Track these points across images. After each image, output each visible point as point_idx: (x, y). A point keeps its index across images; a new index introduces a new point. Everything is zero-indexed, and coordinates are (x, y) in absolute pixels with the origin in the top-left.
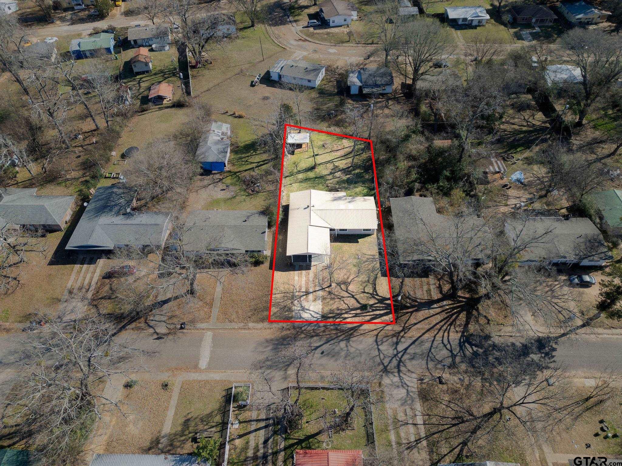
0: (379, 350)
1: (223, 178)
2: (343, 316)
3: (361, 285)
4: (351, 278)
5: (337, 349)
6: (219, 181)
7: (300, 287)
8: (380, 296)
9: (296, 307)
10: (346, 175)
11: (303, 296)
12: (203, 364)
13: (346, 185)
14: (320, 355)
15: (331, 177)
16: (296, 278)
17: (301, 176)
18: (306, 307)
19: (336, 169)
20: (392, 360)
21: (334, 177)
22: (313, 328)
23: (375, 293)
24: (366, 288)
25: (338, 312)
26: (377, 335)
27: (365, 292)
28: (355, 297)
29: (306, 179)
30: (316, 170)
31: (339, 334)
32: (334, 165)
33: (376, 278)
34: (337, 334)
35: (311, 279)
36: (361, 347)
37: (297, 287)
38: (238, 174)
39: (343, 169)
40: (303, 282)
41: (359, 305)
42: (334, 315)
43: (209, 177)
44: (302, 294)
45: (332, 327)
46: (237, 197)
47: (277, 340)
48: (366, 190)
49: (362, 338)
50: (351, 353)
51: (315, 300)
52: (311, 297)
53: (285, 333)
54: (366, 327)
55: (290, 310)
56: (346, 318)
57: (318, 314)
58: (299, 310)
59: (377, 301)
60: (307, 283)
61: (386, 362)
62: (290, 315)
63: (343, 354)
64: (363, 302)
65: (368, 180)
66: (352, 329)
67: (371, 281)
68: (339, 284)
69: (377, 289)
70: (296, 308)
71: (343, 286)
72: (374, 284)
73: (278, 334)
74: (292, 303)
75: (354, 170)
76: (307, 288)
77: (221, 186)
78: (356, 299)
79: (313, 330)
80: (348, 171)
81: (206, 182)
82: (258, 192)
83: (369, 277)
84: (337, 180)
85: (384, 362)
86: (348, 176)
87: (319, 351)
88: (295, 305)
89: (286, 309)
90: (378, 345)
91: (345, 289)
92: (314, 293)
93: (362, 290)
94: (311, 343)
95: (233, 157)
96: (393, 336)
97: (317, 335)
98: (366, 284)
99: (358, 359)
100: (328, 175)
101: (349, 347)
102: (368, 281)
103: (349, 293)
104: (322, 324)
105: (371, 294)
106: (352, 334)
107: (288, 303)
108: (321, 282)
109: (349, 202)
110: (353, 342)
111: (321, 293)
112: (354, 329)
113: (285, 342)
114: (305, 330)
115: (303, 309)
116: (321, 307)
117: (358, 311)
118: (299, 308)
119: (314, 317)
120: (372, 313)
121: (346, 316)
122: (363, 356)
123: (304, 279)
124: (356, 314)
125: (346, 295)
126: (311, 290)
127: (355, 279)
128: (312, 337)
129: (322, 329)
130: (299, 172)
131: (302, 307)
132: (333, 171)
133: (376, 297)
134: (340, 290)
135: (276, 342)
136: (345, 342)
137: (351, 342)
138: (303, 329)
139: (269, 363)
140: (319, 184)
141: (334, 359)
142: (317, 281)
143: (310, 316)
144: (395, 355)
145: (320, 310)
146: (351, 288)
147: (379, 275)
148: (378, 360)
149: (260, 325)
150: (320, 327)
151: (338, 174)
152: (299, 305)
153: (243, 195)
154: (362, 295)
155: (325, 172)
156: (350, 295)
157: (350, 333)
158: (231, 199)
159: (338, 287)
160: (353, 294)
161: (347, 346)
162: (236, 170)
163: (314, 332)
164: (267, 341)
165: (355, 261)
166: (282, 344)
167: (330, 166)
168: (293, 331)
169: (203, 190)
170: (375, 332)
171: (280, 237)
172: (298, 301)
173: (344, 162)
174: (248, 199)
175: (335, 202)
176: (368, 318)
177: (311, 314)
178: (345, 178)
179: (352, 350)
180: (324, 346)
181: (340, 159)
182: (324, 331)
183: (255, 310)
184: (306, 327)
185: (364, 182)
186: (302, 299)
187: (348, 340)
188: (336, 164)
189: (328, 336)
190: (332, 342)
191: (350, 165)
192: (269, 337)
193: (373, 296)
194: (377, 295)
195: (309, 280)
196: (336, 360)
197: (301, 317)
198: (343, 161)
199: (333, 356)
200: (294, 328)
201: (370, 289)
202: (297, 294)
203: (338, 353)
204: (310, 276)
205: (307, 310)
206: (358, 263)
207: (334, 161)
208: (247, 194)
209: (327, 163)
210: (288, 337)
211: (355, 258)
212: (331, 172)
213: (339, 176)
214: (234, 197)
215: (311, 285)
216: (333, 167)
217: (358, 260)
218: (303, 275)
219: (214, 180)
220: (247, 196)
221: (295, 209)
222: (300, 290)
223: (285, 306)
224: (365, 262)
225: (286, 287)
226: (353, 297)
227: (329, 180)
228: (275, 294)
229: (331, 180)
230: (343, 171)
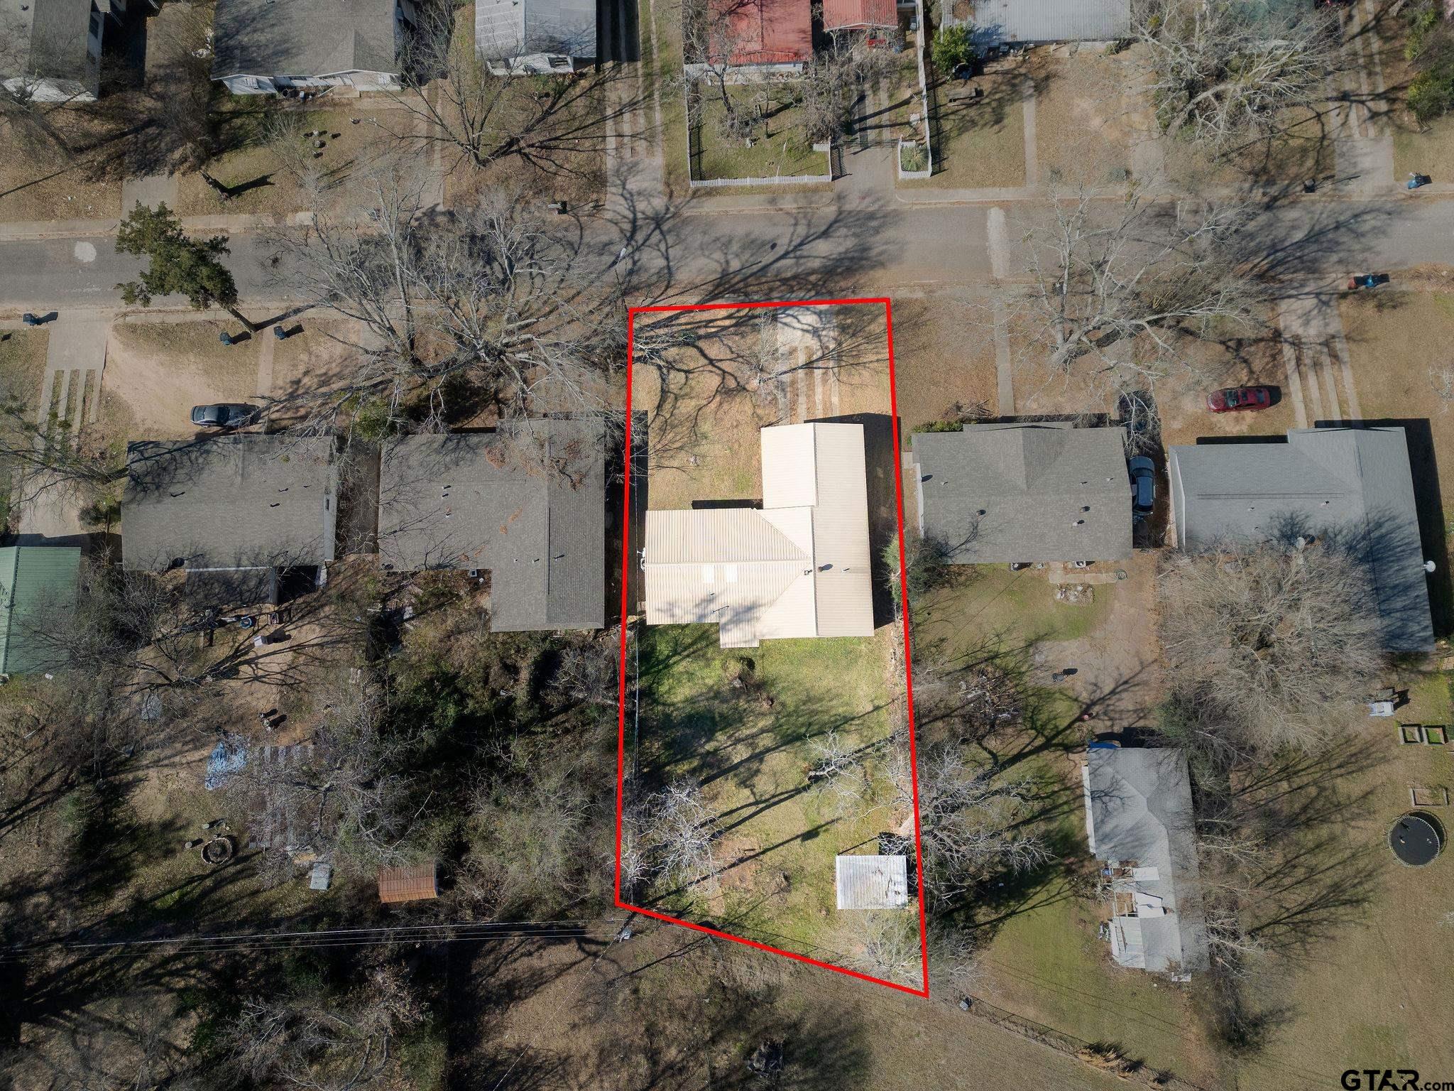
0: (667, 259)
1: (1080, 719)
2: (734, 321)
3: (692, 388)
4: (713, 406)
5: (746, 256)
6: (1089, 706)
7: (825, 381)
8: (655, 365)
9: (830, 335)
10: (716, 750)
11: (817, 360)
12: (996, 217)
13: (721, 708)
14: (779, 242)
15: (762, 742)
16: (835, 400)
18: (809, 336)
19: (746, 774)
20: (646, 241)
21: (750, 740)
22: (793, 295)
23: (664, 371)
24: (683, 381)
25: (743, 329)
26: (667, 287)
27: (686, 372)
28: (706, 362)
29: (833, 729)
31: (741, 285)
32: (751, 787)
33: (659, 407)
34: (747, 286)
35: (802, 399)
36: (702, 262)
37: (832, 379)
38: (1040, 741)
39: (723, 773)
40: (819, 390)
41: (700, 344)
42: (751, 322)
43: (1126, 724)
44: (820, 364)
45: (756, 298)
46: (1022, 644)
47: (862, 267)
48: (663, 689)
49: (698, 281)
50: (720, 249)
51: (793, 351)
52: (801, 359)
53: (849, 282)
54: (692, 300)
55: (843, 329)
56: (729, 317)
57: (785, 324)
58: (824, 329)
59: (663, 353)
60: (811, 387)
61: (656, 236)
62: (841, 317)
63: (735, 247)
64: (692, 351)
65: (655, 733)
66: (715, 297)
67: (671, 397)
68: (742, 389)
69: (659, 381)
70: (832, 334)
71: (732, 384)
72: (664, 392)
73: (862, 279)
74: (840, 344)
76: (810, 375)
77: (1079, 686)
78: (705, 356)
79: (793, 292)
80: (711, 766)
81: (1127, 702)
82: (968, 668)
83: (674, 407)
84: (746, 732)
85: (659, 237)
86: (710, 747)
87: (780, 251)
88: (835, 339)
89: (851, 331)
90: (669, 267)
91: (728, 377)
92: (793, 366)
93: (691, 376)
94: (797, 264)
96: (636, 288)
97: (785, 281)
98: (683, 393)
99: (707, 238)
100: (768, 750)
101: (723, 261)
102: (676, 399)
103: (719, 368)
104: (777, 302)
105: (673, 368)
106: (717, 286)
107: (849, 341)
110: (715, 271)
111: (781, 366)
113: (847, 263)
114: (809, 290)
115: (815, 332)
116: (779, 338)
117: (702, 332)
118: (825, 333)
119: (792, 316)
120: (675, 329)
121: (727, 322)
122: (697, 244)
123: (818, 397)
124: (706, 326)
125: (725, 366)
126: (802, 372)
127: (705, 402)
128: (795, 277)
129: (775, 294)
131: (819, 336)
132: (755, 766)
133: (662, 363)
134: (738, 374)
135: (864, 262)
136: (731, 270)
137: (720, 270)
138: (813, 293)
139: (874, 223)
140: (797, 711)
141: (753, 237)
142: (789, 395)
143: (800, 317)
144: (638, 249)
145: (780, 331)
146: (713, 381)
147: (651, 416)
148: (670, 240)
149: (903, 294)
150: (780, 297)
151: (740, 754)
152: (825, 339)
153: (1006, 654)
154: (692, 365)
155: (777, 760)
156: (718, 364)
157: (721, 289)
158: (1040, 638)
159: (743, 383)
160: (710, 368)
161: (727, 262)
162: (1047, 756)
163: (792, 287)
164: (882, 265)
165: (704, 448)
166: (852, 259)
167: (764, 785)
168: (831, 285)
169: (1127, 674)
170: (671, 292)
172: (827, 348)
173: (723, 806)
174: (992, 646)
176: (682, 320)
177: (799, 321)
178: (720, 740)
179: (718, 255)
180: (771, 260)
181: (736, 817)
182: (771, 290)
183: (915, 324)
184: (807, 296)
185: (667, 722)
186: (819, 354)
187: (725, 274)
188: (747, 792)
189: (764, 280)
190: (755, 268)
192: (879, 273)
193: (671, 366)
194: (660, 368)
195: (808, 396)
196: (747, 235)
197: (819, 314)
199: (752, 242)
200: (831, 293)
201: (676, 379)
202: (831, 364)
203: (744, 248)
204: (804, 406)
205: (807, 331)
206: (696, 444)
207: (753, 809)
208: (998, 661)
209: (774, 796)
210: (841, 274)
211: (704, 457)
212: (761, 761)
213: (739, 746)
214: (1031, 644)
215: (801, 385)
216: (756, 780)
217: (696, 450)
218: (820, 407)
219: (1105, 713)
220: (996, 656)
221: (857, 571)
222: (825, 373)
223: (854, 335)
224: (681, 448)
225: (857, 377)
226: (711, 362)
227: (768, 731)
228: (878, 361)
229: (763, 731)
230: (727, 765)
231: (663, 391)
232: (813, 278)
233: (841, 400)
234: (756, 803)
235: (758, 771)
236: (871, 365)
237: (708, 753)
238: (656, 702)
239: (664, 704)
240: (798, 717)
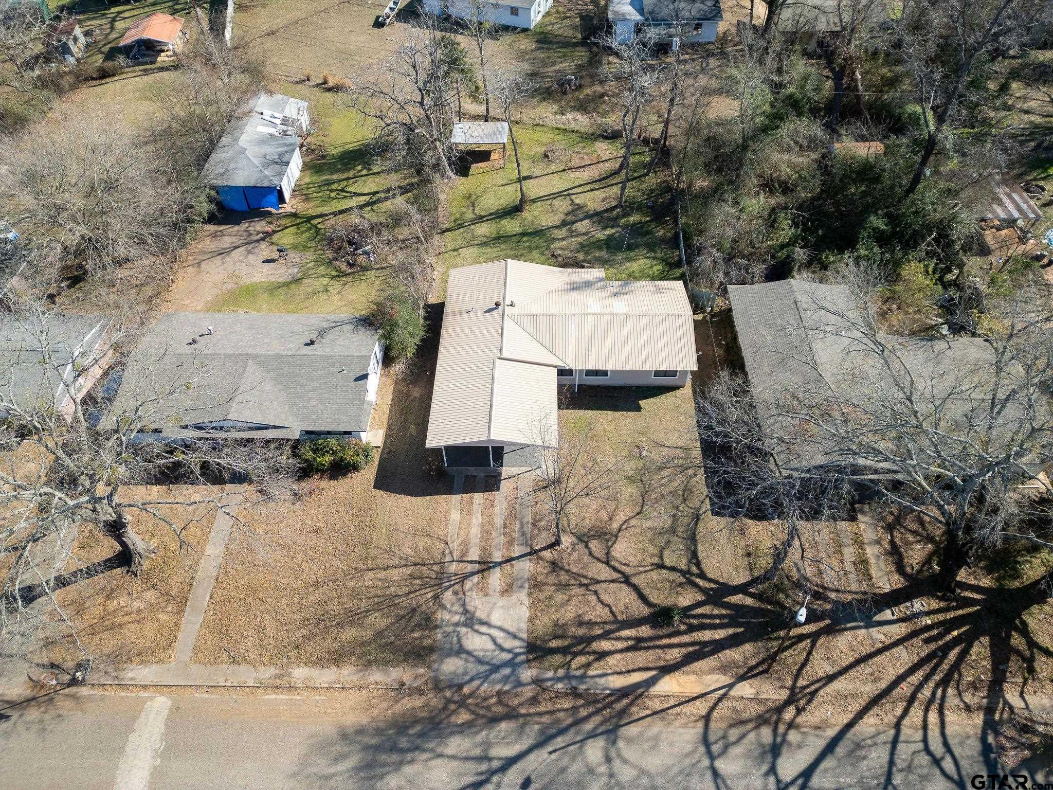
0: (715, 774)
1: (274, 232)
2: (595, 646)
3: (652, 542)
4: (621, 517)
5: (576, 768)
6: (263, 239)
7: (465, 546)
8: (711, 580)
9: (448, 616)
10: (605, 228)
11: (473, 574)
13: (604, 254)
15: (562, 233)
16: (455, 516)
17: (483, 230)
18: (480, 614)
19: (576, 213)
21: (573, 234)
22: (498, 687)
23: (694, 569)
24: (666, 553)
25: (581, 632)
26: (707, 718)
27: (661, 566)
28: (635, 580)
29: (498, 238)
30: (525, 214)
31: (583, 713)
32: (573, 204)
33: (697, 518)
34: (575, 709)
35: (499, 520)
36: (654, 762)
37: (455, 545)
38: (314, 222)
39: (596, 214)
40: (475, 531)
41: (646, 611)
42: (567, 642)
43: (236, 228)
44: (469, 568)
45: (560, 686)
46: (305, 281)
47: (378, 732)
48: (658, 267)
51: (507, 590)
52: (496, 578)
53: (407, 704)
54: (669, 685)
55: (428, 623)
56: (604, 654)
57: (515, 637)
58: (457, 624)
59: (700, 597)
60: (486, 532)
62: (427, 642)
64: (658, 598)
65: (662, 240)
66: (624, 693)
67: (680, 530)
68: (583, 538)
69: (701, 556)
70: (446, 616)
71: (594, 545)
73: (385, 710)
74: (436, 597)
75: (624, 216)
76: (485, 551)
77: (265, 250)
78: (635, 588)
79: (499, 694)
80: (609, 219)
81: (227, 241)
82: (364, 269)
83: (675, 518)
84: (579, 239)
86: (609, 231)
87: (515, 775)
88: (443, 607)
89: (417, 618)
90: (712, 757)
91: (602, 556)
92: (507, 567)
93: (656, 560)
94: (489, 746)
95: (307, 180)
96: (761, 721)
97: (511, 715)
98: (665, 537)
100: (557, 227)
101: (616, 762)
102: (673, 530)
103: (615, 569)
104: (527, 674)
105: (683, 573)
106: (623, 712)
107: (422, 600)
108: (528, 529)
109: (615, 295)
110: (628, 741)
111: (526, 567)
112: (633, 693)
113: (404, 742)
114: (471, 695)
115: (471, 621)
116: (525, 613)
117: (645, 631)
118: (456, 618)
119: (502, 649)
120: (686, 638)
121: (605, 645)
123: (477, 519)
124: (639, 640)
125: (606, 573)
126: (497, 557)
127: (633, 522)
128: (494, 720)
129: (528, 692)
130: (480, 219)
131: (466, 612)
132: (569, 218)
133: (700, 582)
134: (587, 559)
135: (375, 741)
136: (601, 742)
137: (621, 744)
138: (466, 690)
140: (530, 250)
142: (517, 526)
143: (490, 646)
145: (524, 626)
146: (622, 550)
147: (706, 509)
149: (327, 676)
150: (520, 684)
151: (582, 226)
152: (457, 608)
153: (323, 276)
154: (654, 575)
155: (548, 220)
156: (616, 575)
157: (618, 706)
158: (287, 284)
159: (581, 546)
160: (628, 571)
161: (608, 759)
163: (500, 703)
164: (344, 736)
165: (631, 466)
166: (394, 750)
167: (563, 205)
168: (435, 701)
169: (217, 258)
170: (701, 707)
171: (417, 392)
172: (456, 593)
173: (600, 194)
174: (336, 286)
175: (574, 295)
176: (675, 654)
177: (494, 640)
178: (601, 235)
179: (626, 774)
180: (531, 757)
181: (587, 187)
182: (534, 701)
183: (318, 621)
184: (476, 683)
185: (651, 247)
186: (468, 584)
187: (611, 733)
188: (577, 201)
189: (546, 719)
190: (559, 741)
191: (614, 204)
192: (353, 718)
194: (702, 576)
195: (491, 523)
197: (461, 651)
198: (597, 193)
201: (676, 557)
202: (453, 568)
203: (580, 786)
204: (497, 510)
205: (483, 623)
206: (641, 471)
207: (571, 192)
208: (334, 273)
209: (555, 198)
210: (416, 722)
211: (631, 456)
212: (564, 221)
213: (584, 231)
214: (297, 281)
215: (499, 539)
216: (570, 209)
217: (641, 464)
218: (476, 508)
219: (251, 234)
220: (333, 277)
221: (459, 313)
222: (463, 555)
223: (414, 610)
224: (660, 469)
225: (421, 546)
226: (627, 580)
227: (558, 239)
228: (386, 568)
229: (563, 239)
230: (595, 219)
231: (693, 539)
232: (464, 716)
233: (447, 515)
234: (569, 195)
235: (567, 214)
236: (396, 561)
237: (612, 227)
238: (662, 260)
239: (654, 258)
240: (529, 247)
